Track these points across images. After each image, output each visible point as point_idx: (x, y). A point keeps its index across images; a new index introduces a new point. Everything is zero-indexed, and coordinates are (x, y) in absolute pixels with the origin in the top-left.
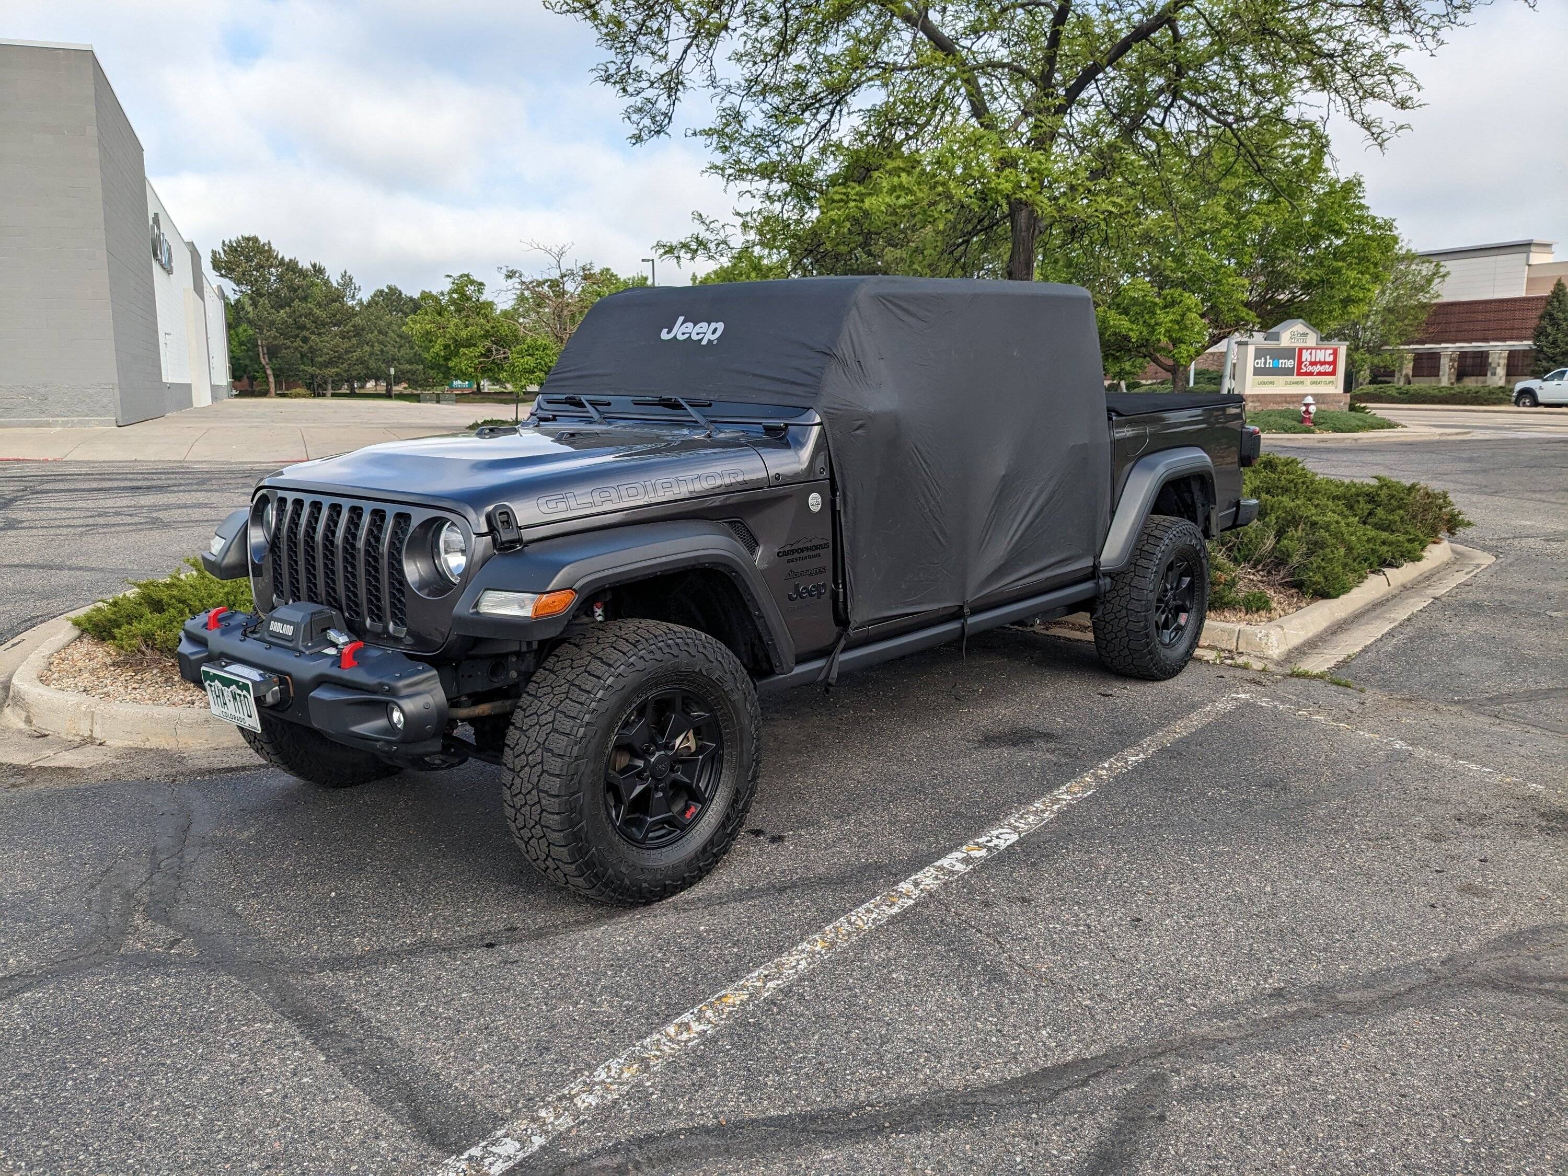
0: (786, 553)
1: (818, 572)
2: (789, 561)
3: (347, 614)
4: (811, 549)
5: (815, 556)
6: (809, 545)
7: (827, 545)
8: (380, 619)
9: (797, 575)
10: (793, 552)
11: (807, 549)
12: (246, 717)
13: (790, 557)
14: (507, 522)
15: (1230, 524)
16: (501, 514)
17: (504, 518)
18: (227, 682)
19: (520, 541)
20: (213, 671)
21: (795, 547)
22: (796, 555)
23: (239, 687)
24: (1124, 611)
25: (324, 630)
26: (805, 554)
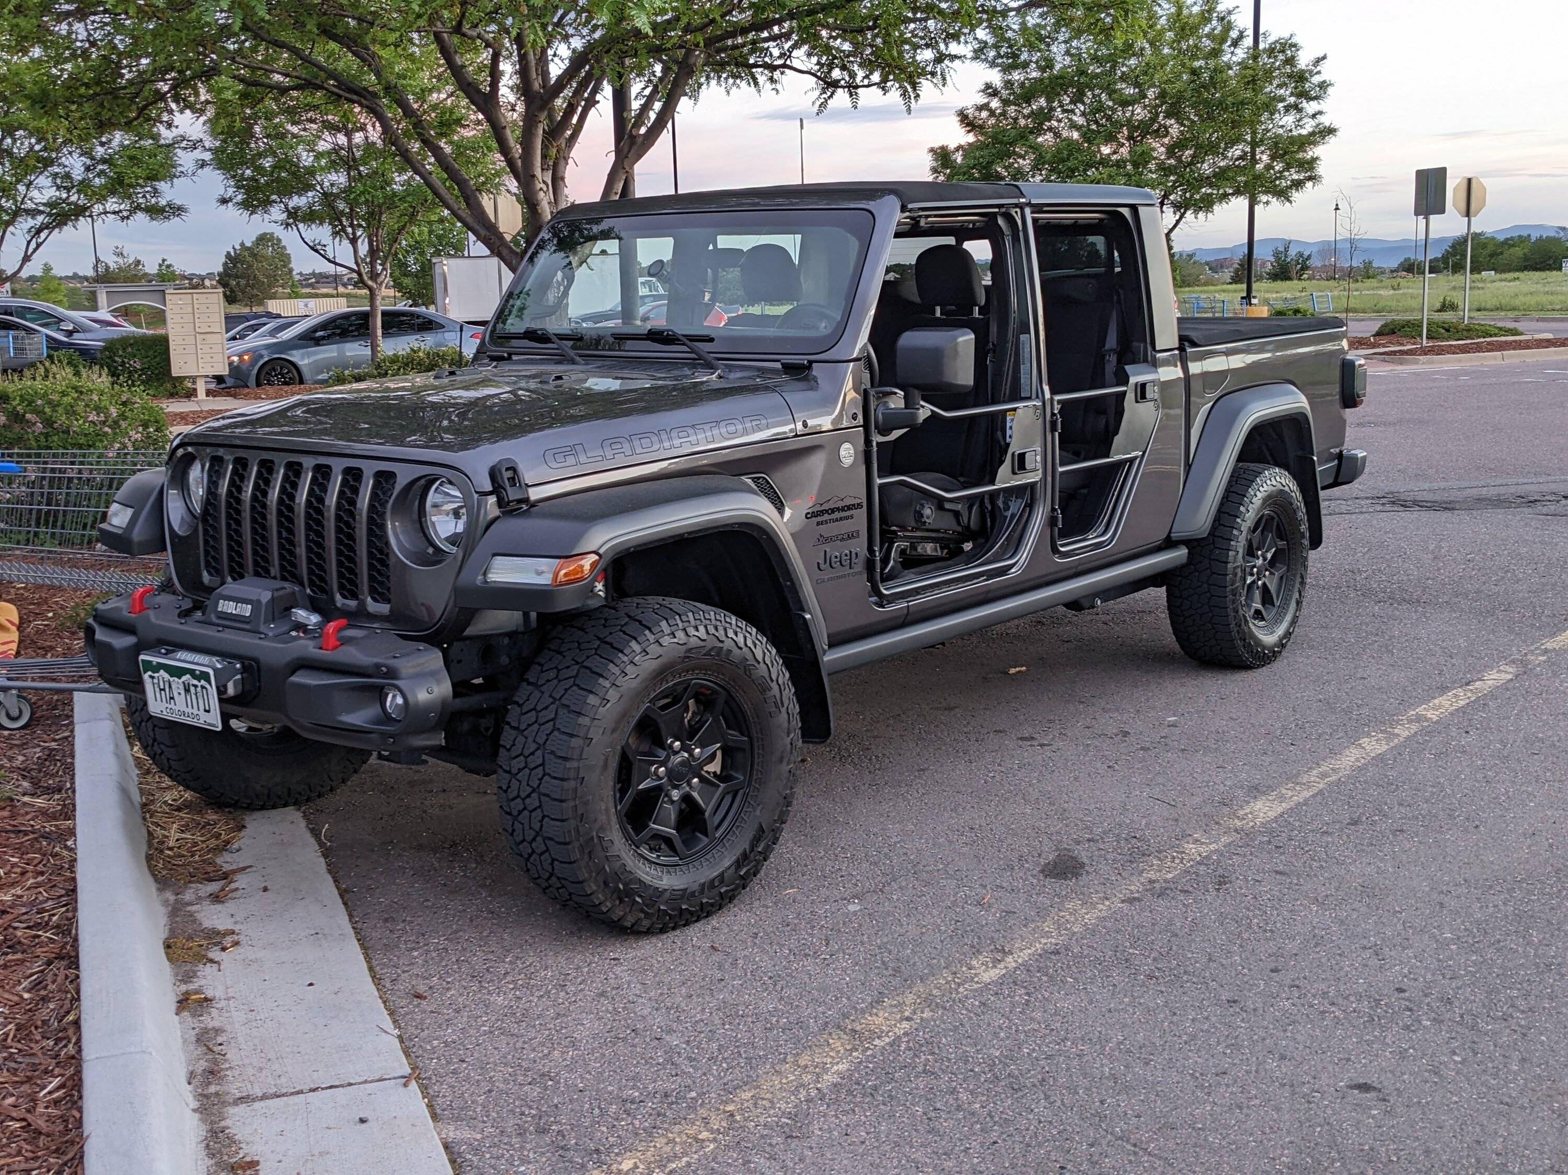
0: (815, 515)
1: (851, 536)
2: (818, 524)
3: (308, 591)
4: (842, 509)
5: (847, 518)
6: (840, 504)
7: (859, 506)
8: (354, 596)
9: (828, 540)
10: (822, 513)
11: (838, 509)
12: (202, 712)
13: (820, 519)
14: (513, 478)
15: (1331, 481)
16: (507, 469)
17: (509, 474)
18: (177, 672)
19: (526, 500)
20: (156, 660)
21: (826, 507)
22: (826, 517)
23: (195, 677)
24: (1205, 586)
25: (288, 609)
26: (837, 515)
